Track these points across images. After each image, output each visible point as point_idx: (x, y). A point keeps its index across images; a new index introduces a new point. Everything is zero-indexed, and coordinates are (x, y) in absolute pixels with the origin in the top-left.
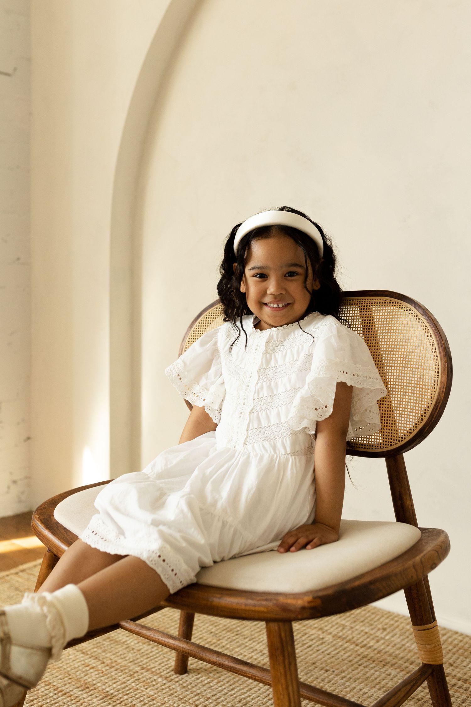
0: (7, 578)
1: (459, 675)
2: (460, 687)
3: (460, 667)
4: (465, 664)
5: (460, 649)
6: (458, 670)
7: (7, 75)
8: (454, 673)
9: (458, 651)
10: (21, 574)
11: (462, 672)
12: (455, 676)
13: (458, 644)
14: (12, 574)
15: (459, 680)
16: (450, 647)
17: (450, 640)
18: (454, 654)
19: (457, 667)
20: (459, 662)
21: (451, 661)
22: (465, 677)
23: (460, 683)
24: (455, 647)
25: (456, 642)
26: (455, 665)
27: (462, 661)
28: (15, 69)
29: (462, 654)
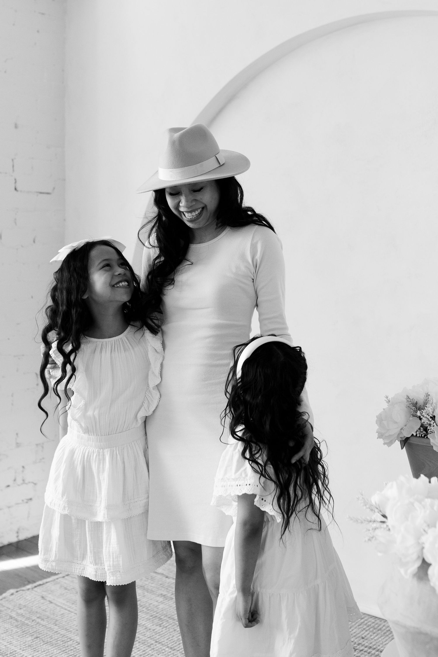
0: (57, 580)
1: (367, 644)
2: (365, 652)
3: (368, 639)
4: (372, 637)
5: (371, 628)
6: (367, 641)
7: (48, 193)
8: (363, 644)
9: (369, 629)
10: (66, 577)
11: (369, 642)
12: (364, 645)
13: (370, 625)
14: (60, 578)
15: (366, 647)
16: (365, 627)
17: (366, 622)
18: (366, 631)
19: (366, 639)
20: (368, 636)
21: (363, 636)
22: (370, 645)
23: (366, 649)
24: (368, 627)
25: (369, 623)
26: (366, 638)
27: (371, 636)
28: (54, 188)
29: (372, 631)
